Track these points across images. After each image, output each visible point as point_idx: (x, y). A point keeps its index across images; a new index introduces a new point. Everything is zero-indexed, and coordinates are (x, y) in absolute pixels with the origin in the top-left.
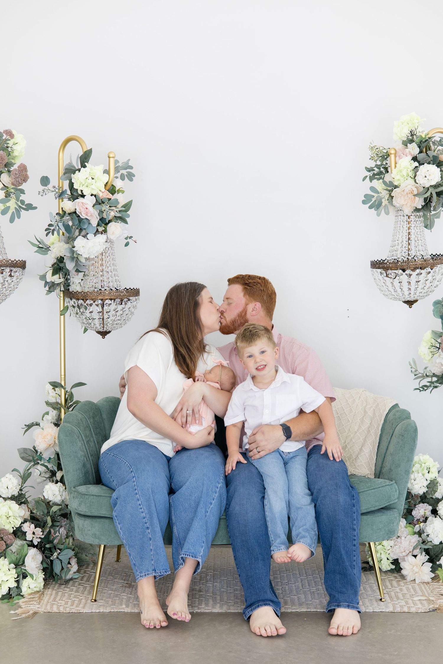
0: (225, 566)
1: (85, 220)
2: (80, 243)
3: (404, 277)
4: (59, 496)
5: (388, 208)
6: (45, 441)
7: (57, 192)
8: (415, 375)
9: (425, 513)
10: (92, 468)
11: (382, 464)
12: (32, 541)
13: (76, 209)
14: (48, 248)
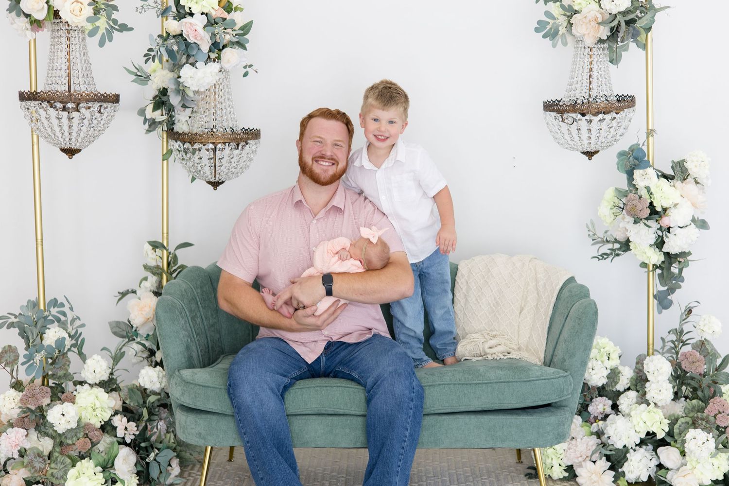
0: (359, 469)
1: (193, 45)
2: (187, 72)
3: (583, 123)
4: (158, 383)
5: (565, 36)
6: (142, 314)
7: (159, 9)
8: (593, 240)
9: (604, 409)
10: (198, 351)
11: (554, 352)
12: (123, 438)
13: (182, 31)
14: (148, 76)
